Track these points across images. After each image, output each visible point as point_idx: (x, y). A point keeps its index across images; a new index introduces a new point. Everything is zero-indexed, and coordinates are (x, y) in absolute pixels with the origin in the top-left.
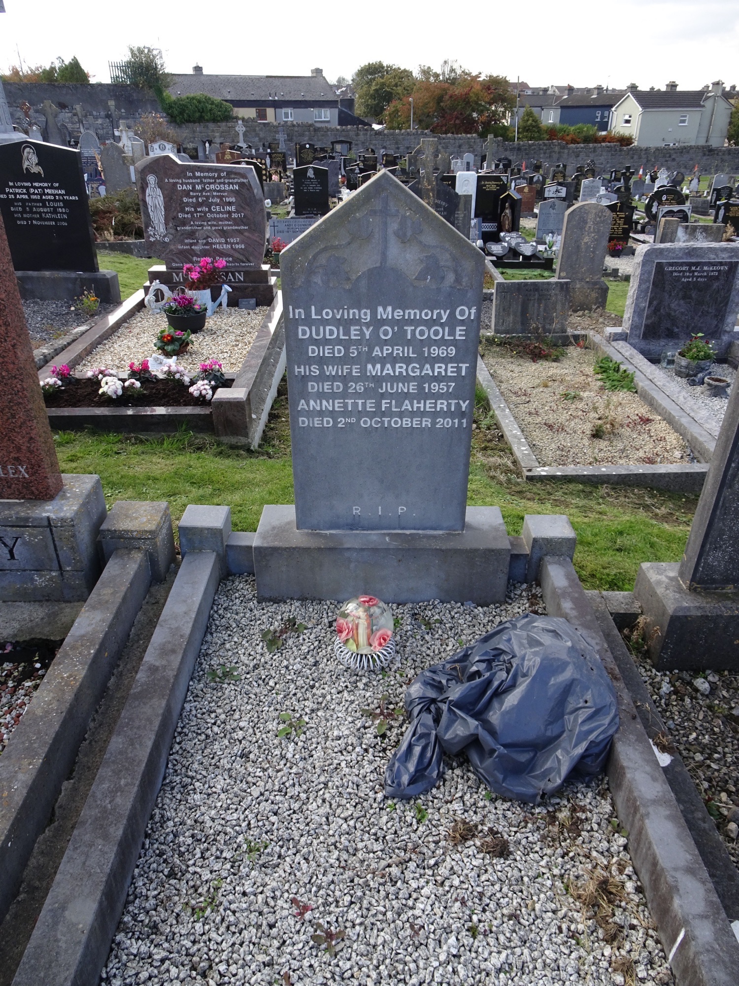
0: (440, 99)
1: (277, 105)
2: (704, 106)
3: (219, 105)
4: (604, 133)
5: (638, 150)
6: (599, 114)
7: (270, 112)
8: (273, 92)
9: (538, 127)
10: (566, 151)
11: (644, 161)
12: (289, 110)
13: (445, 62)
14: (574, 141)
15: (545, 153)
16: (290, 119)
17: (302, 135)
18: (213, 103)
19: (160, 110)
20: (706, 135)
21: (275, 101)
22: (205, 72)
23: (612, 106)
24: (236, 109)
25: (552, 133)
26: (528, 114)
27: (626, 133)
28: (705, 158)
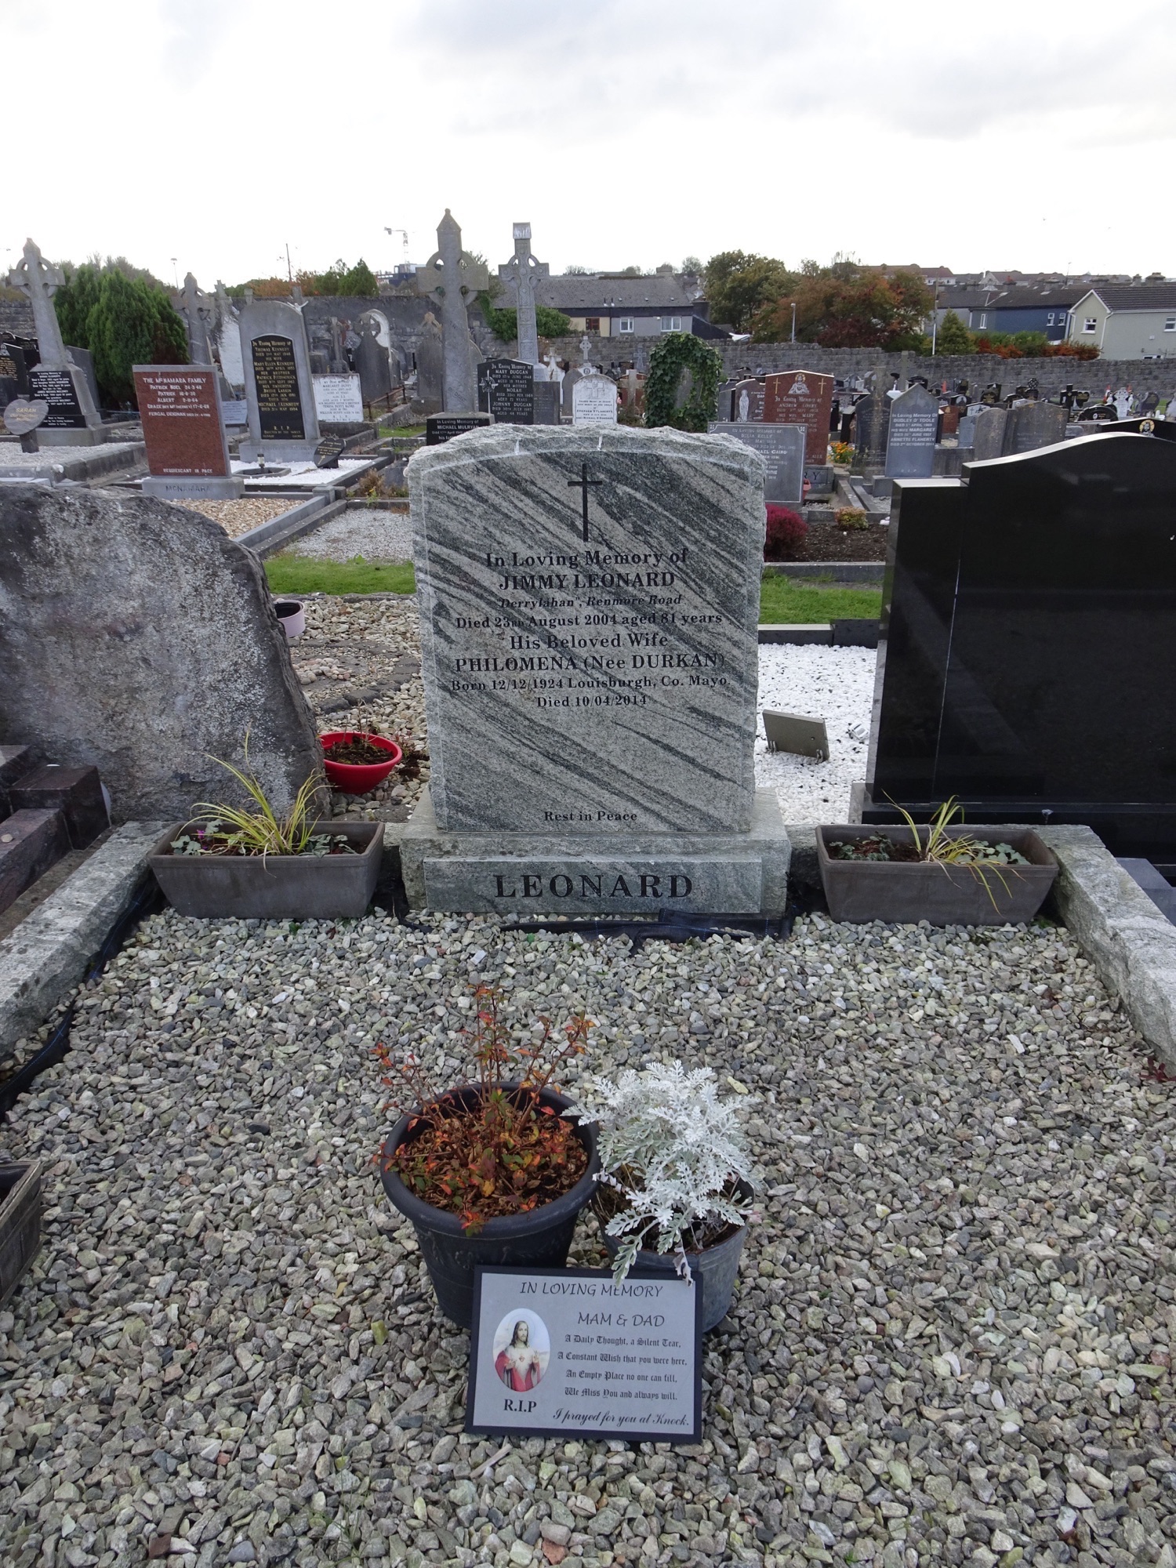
0: (829, 301)
1: (613, 313)
4: (1056, 343)
5: (1106, 363)
6: (1051, 316)
7: (604, 322)
8: (608, 297)
9: (963, 336)
10: (1002, 367)
11: (1113, 379)
12: (629, 320)
13: (837, 255)
14: (1013, 354)
15: (973, 370)
16: (629, 331)
19: (485, 324)
21: (611, 308)
23: (1070, 307)
25: (984, 344)
26: (951, 320)
27: (1088, 342)
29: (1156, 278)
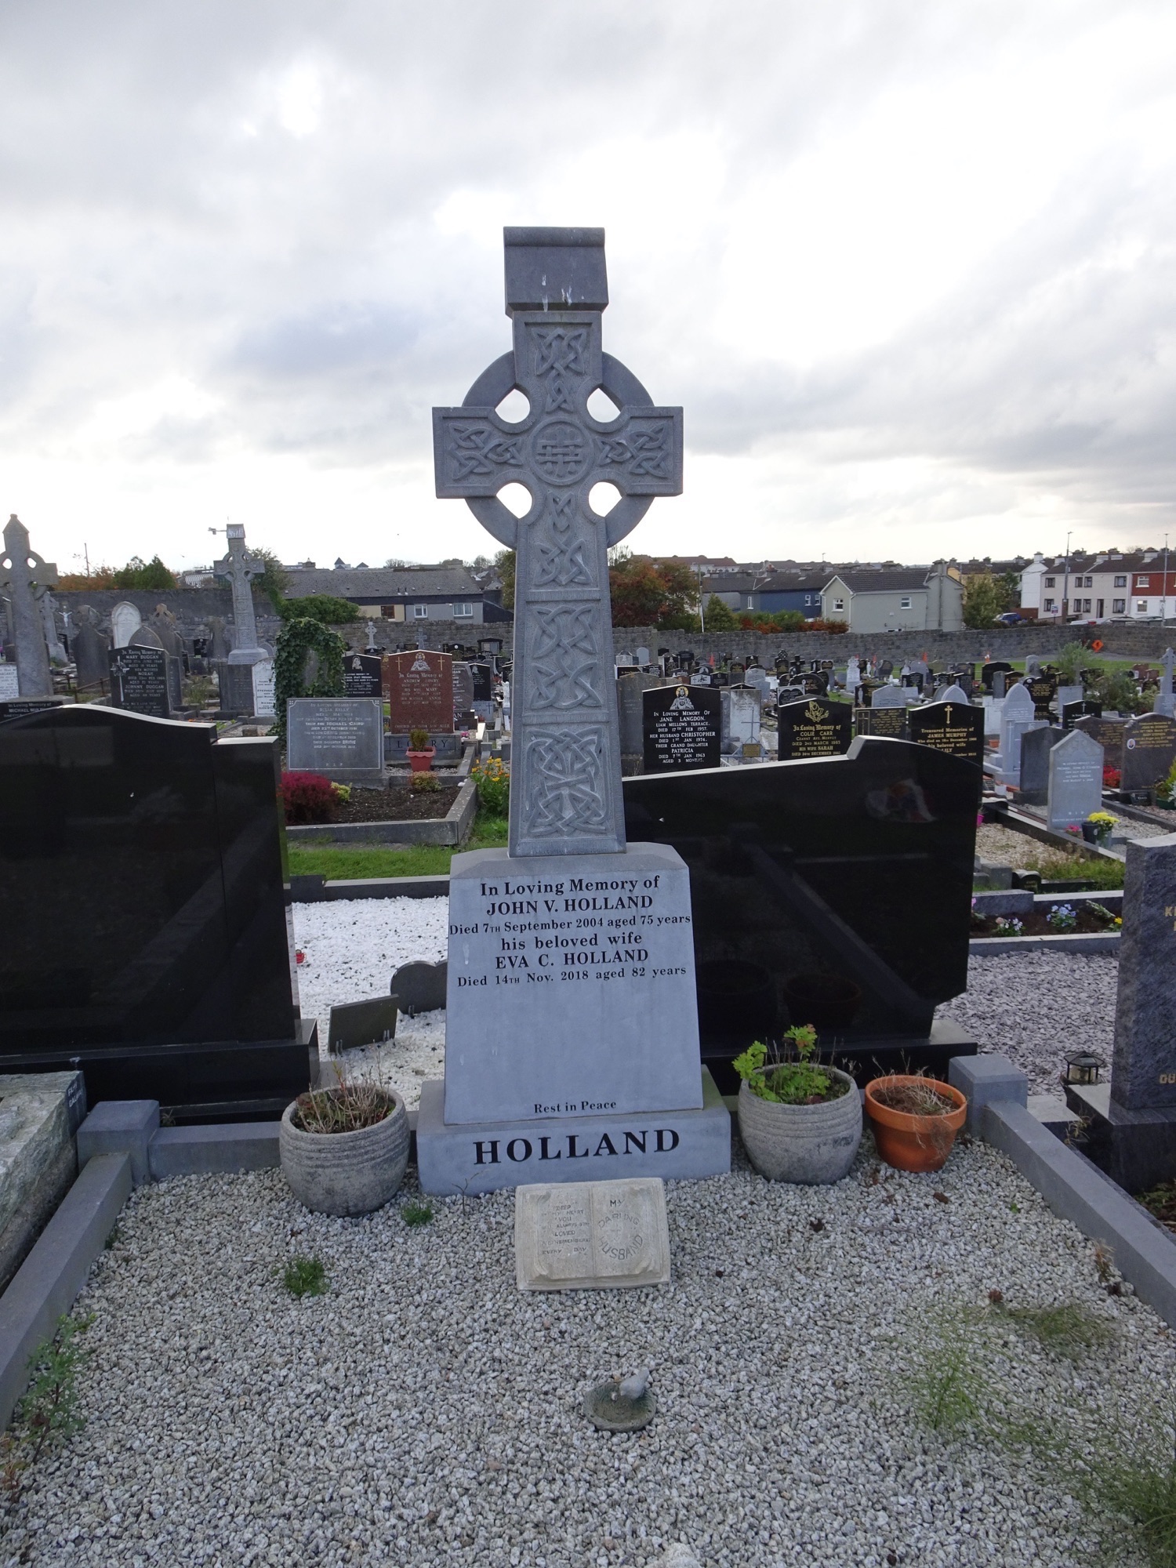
1: (407, 601)
2: (927, 587)
3: (344, 606)
4: (813, 620)
5: (854, 636)
6: (808, 598)
7: (399, 609)
9: (726, 615)
10: (763, 641)
11: (862, 649)
12: (423, 607)
14: (773, 630)
15: (738, 645)
16: (423, 616)
17: (443, 634)
18: (336, 603)
19: (274, 613)
20: (937, 618)
21: (405, 597)
22: (317, 567)
23: (820, 589)
24: (363, 608)
25: (746, 622)
26: (715, 603)
27: (838, 619)
28: (937, 643)
29: (889, 565)
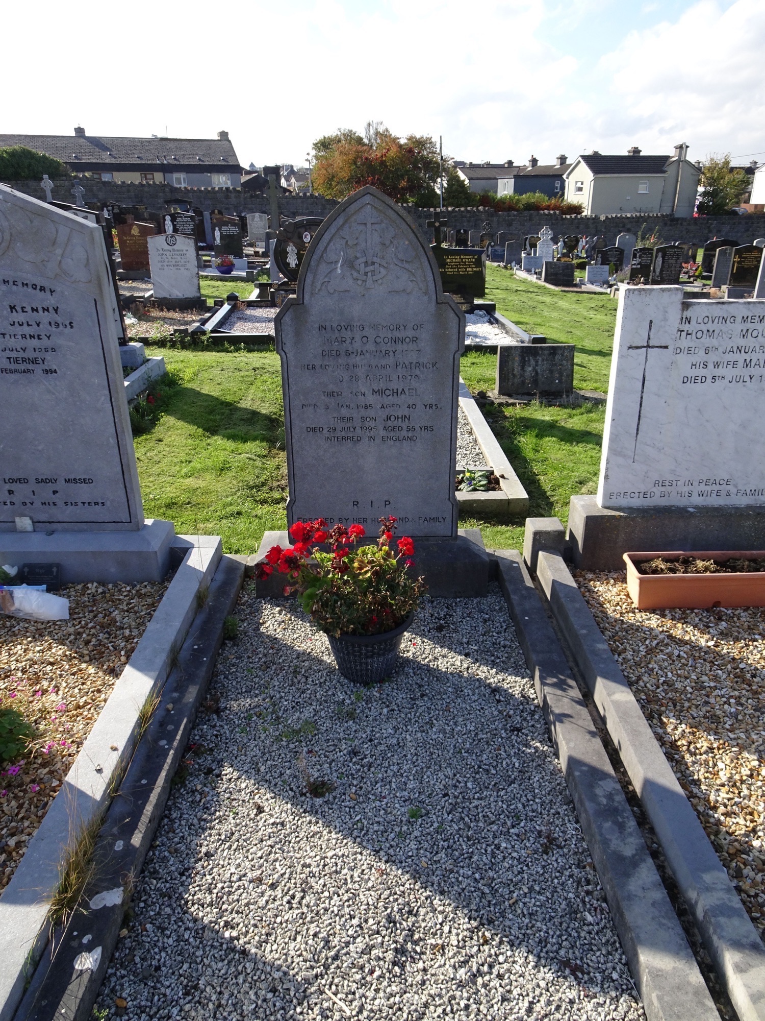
1: (166, 169)
2: (667, 172)
5: (585, 220)
7: (158, 177)
8: (162, 155)
10: (495, 219)
12: (182, 176)
13: (369, 125)
15: (469, 221)
16: (182, 185)
20: (670, 204)
21: (163, 164)
22: (88, 134)
27: (576, 201)
28: (666, 228)
